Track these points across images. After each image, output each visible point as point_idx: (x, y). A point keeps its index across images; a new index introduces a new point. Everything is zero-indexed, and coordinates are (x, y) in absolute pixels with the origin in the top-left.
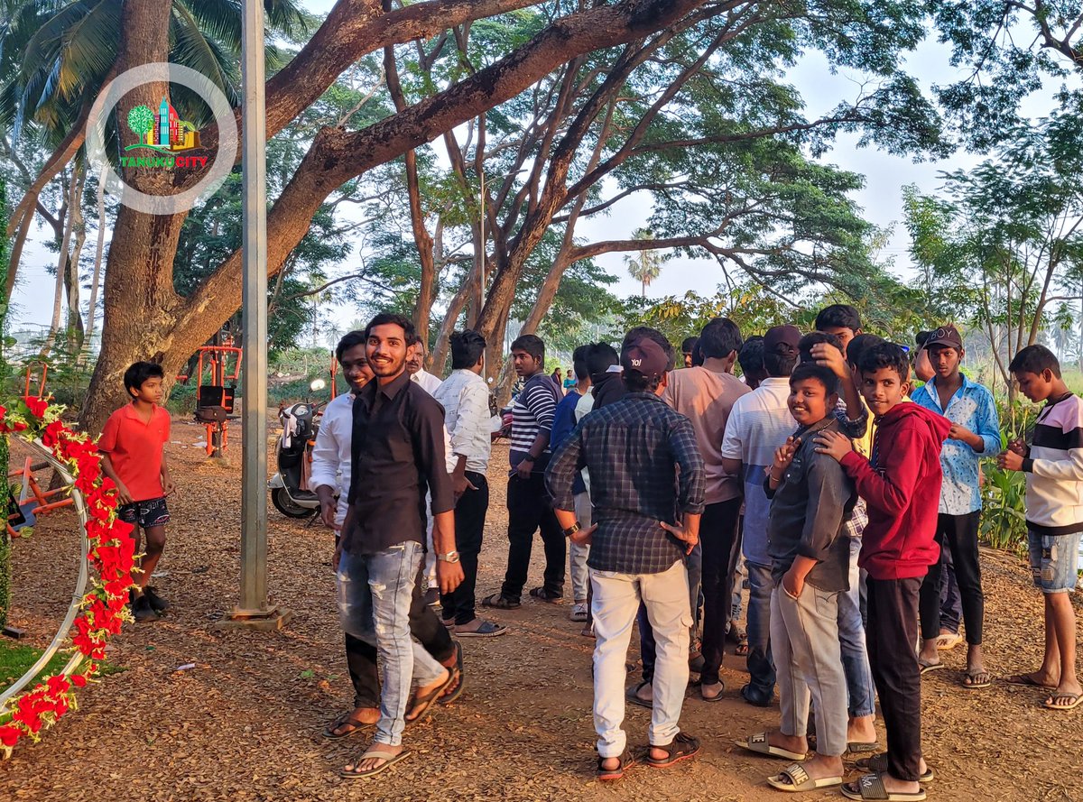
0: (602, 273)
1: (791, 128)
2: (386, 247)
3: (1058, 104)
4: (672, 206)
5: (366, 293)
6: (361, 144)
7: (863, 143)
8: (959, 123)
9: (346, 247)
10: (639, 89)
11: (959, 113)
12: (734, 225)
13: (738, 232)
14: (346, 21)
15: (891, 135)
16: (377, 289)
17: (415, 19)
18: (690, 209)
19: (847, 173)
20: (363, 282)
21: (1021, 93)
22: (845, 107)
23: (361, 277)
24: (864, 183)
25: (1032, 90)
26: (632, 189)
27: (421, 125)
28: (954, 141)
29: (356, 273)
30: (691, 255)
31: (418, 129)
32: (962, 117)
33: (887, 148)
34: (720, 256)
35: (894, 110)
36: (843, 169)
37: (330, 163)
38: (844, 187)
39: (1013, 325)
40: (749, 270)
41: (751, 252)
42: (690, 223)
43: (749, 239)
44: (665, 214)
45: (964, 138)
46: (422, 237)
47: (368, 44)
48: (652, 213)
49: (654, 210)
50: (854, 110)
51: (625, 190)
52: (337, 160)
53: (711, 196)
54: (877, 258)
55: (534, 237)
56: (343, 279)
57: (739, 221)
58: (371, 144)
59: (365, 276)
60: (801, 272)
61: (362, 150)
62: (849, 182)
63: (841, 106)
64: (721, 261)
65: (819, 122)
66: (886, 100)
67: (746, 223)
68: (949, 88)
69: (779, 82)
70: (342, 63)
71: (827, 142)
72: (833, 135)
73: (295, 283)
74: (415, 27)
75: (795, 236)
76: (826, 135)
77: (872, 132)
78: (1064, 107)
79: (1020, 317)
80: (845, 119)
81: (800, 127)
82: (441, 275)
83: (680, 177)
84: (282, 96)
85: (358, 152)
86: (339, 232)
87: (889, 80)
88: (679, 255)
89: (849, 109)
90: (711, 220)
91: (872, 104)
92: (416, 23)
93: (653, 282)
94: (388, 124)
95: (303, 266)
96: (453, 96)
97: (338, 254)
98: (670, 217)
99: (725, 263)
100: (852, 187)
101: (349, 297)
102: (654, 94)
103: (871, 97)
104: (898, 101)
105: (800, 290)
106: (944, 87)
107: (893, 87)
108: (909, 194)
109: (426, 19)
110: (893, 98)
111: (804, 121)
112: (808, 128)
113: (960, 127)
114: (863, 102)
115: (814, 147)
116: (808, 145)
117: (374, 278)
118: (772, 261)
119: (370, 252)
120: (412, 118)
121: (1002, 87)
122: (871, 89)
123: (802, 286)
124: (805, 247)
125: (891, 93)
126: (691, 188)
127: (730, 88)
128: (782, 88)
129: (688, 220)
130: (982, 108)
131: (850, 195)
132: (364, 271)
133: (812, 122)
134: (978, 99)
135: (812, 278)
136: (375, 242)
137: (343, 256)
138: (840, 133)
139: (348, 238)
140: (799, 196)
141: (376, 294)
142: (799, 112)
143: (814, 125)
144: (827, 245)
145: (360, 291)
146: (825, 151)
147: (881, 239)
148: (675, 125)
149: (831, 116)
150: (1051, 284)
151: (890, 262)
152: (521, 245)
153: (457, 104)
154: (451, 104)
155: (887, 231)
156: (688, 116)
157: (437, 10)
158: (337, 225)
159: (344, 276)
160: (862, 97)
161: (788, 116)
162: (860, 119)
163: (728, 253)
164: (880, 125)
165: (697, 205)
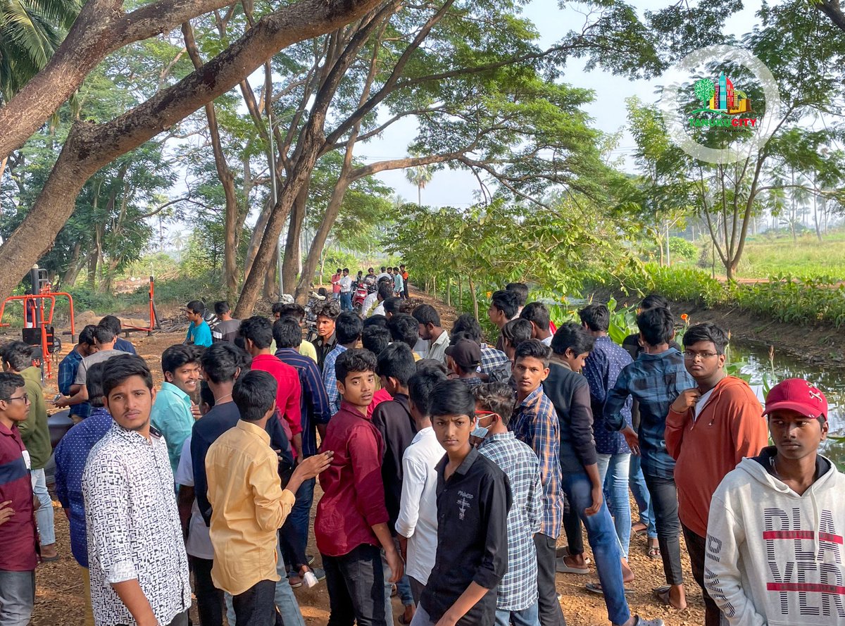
0: (380, 185)
1: (527, 57)
2: (205, 174)
3: (760, 20)
4: (433, 126)
5: (192, 212)
6: (107, 135)
7: (590, 66)
8: (670, 43)
9: (174, 177)
10: (401, 30)
11: (670, 34)
12: (487, 138)
13: (492, 145)
14: (91, 24)
15: (615, 57)
16: (201, 208)
17: (152, 17)
18: (449, 127)
19: (578, 90)
20: (189, 204)
21: (725, 14)
22: (572, 36)
23: (188, 200)
24: (594, 97)
25: (733, 11)
26: (401, 114)
27: (156, 116)
28: (667, 60)
29: (183, 197)
30: (452, 166)
31: (155, 121)
32: (672, 38)
33: (611, 69)
34: (475, 167)
35: (617, 35)
36: (575, 86)
37: (83, 154)
38: (578, 101)
39: (728, 213)
40: (501, 178)
41: (501, 162)
42: (450, 139)
43: (499, 150)
44: (429, 134)
45: (675, 57)
46: (223, 171)
47: (112, 43)
48: (418, 133)
49: (419, 131)
50: (580, 37)
51: (395, 115)
52: (88, 151)
53: (465, 116)
54: (609, 158)
55: (300, 180)
56: (173, 202)
57: (491, 135)
58: (116, 136)
59: (191, 199)
60: (545, 177)
61: (109, 141)
62: (579, 97)
63: (569, 35)
64: (476, 173)
65: (550, 51)
66: (608, 27)
67: (497, 137)
68: (659, 13)
69: (518, 17)
70: (90, 62)
71: (559, 68)
72: (564, 60)
73: (135, 208)
74: (153, 24)
75: (538, 145)
76: (557, 62)
77: (598, 55)
78: (765, 24)
79: (734, 205)
80: (573, 46)
81: (535, 56)
82: (251, 194)
83: (438, 103)
84: (39, 96)
85: (106, 143)
86: (166, 165)
87: (609, 11)
88: (441, 168)
89: (576, 36)
90: (468, 136)
91: (597, 31)
92: (154, 21)
93: (427, 184)
94: (129, 117)
95: (141, 194)
96: (181, 89)
97: (167, 183)
98: (433, 136)
99: (479, 174)
100: (584, 101)
101: (178, 217)
102: (414, 34)
103: (595, 25)
104: (619, 26)
105: (545, 191)
106: (656, 12)
107: (614, 15)
108: (632, 103)
109: (162, 16)
110: (615, 25)
111: (538, 50)
112: (542, 56)
113: (671, 47)
114: (588, 30)
115: (548, 73)
116: (542, 72)
117: (198, 200)
118: (519, 168)
119: (193, 179)
120: (149, 111)
121: (707, 9)
122: (594, 18)
123: (546, 186)
124: (546, 155)
125: (612, 20)
126: (448, 109)
127: (476, 24)
128: (520, 22)
129: (449, 137)
130: (690, 29)
131: (582, 108)
132: (190, 195)
133: (545, 50)
134: (686, 21)
135: (555, 180)
136: (196, 170)
137: (171, 184)
138: (570, 58)
139: (175, 168)
140: (539, 113)
141: (200, 213)
142: (534, 42)
143: (546, 53)
144: (565, 152)
145: (187, 211)
146: (558, 75)
147: (611, 142)
148: (432, 57)
149: (561, 44)
150: (761, 176)
151: (621, 161)
152: (289, 187)
153: (186, 96)
154: (180, 96)
155: (616, 135)
156: (443, 50)
157: (171, 8)
158: (165, 158)
159: (174, 199)
160: (587, 26)
161: (525, 46)
162: (586, 44)
163: (482, 165)
164: (604, 48)
165: (455, 124)
